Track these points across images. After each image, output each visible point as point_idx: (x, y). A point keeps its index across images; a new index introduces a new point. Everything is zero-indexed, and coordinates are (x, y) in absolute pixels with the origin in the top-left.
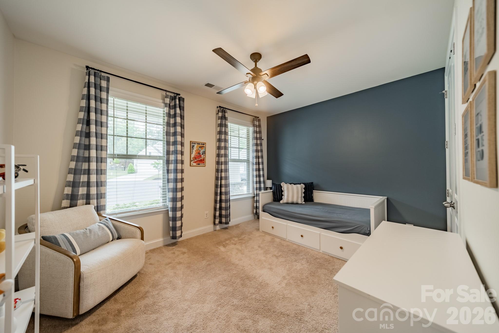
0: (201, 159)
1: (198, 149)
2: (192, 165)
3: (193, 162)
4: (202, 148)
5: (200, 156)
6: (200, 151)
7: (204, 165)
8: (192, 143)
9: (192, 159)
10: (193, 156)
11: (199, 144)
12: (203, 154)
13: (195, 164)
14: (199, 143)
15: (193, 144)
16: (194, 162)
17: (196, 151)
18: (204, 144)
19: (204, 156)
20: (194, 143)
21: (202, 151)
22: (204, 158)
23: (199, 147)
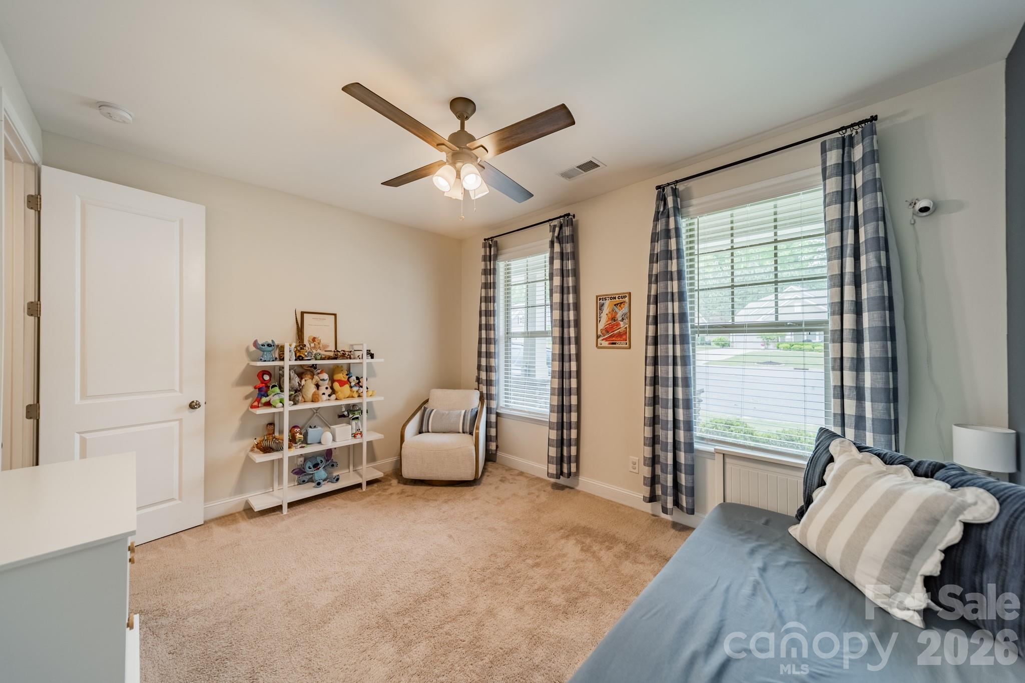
0: (620, 332)
1: (613, 311)
2: (599, 345)
3: (601, 338)
4: (620, 306)
5: (618, 325)
6: (616, 313)
7: (625, 346)
8: (600, 299)
9: (599, 333)
10: (601, 326)
11: (615, 298)
12: (623, 319)
13: (605, 344)
14: (613, 296)
15: (601, 301)
16: (603, 340)
17: (607, 314)
18: (625, 297)
19: (625, 324)
20: (603, 298)
21: (622, 313)
22: (626, 328)
23: (615, 305)
